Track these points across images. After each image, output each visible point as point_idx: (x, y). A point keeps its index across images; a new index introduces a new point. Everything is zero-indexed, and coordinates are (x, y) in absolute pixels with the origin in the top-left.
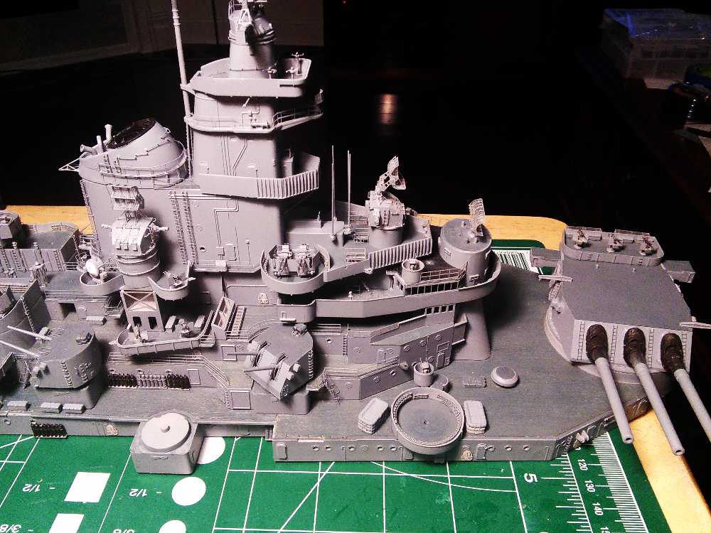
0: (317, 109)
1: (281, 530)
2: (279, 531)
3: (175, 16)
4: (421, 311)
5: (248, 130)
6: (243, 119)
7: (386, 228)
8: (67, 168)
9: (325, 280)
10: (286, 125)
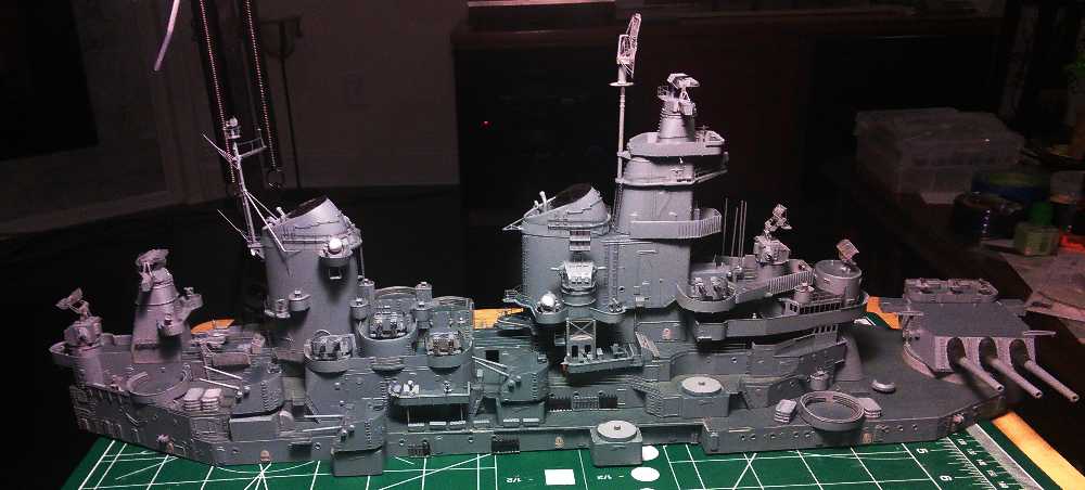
0: (724, 167)
1: (735, 487)
2: (734, 489)
3: (623, 100)
4: (810, 331)
5: (673, 182)
6: (671, 176)
7: (776, 263)
8: (512, 227)
9: (737, 301)
10: (701, 179)
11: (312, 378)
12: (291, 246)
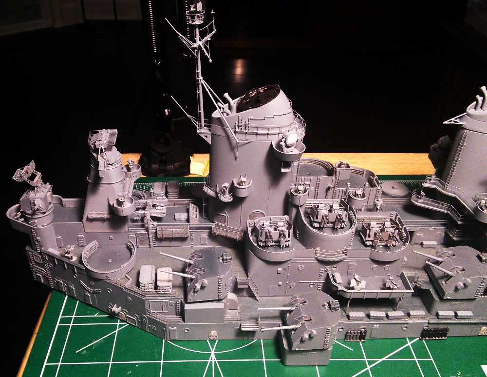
11: (256, 264)
12: (243, 137)
